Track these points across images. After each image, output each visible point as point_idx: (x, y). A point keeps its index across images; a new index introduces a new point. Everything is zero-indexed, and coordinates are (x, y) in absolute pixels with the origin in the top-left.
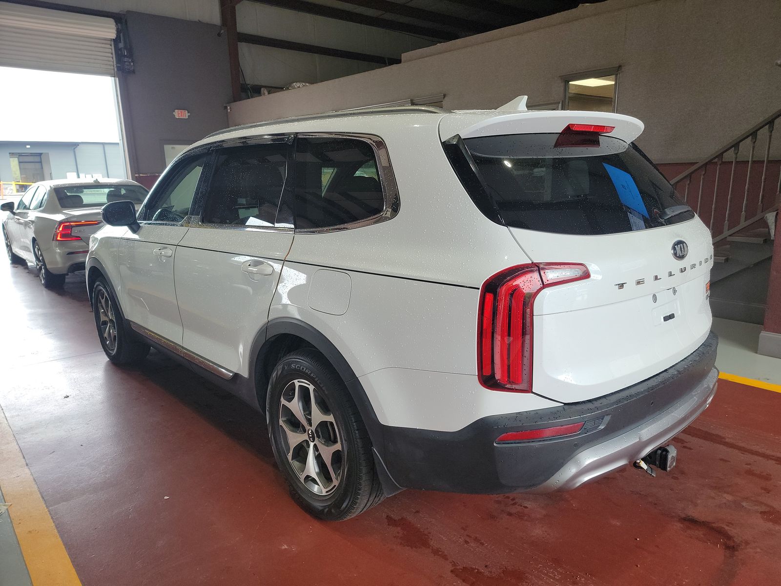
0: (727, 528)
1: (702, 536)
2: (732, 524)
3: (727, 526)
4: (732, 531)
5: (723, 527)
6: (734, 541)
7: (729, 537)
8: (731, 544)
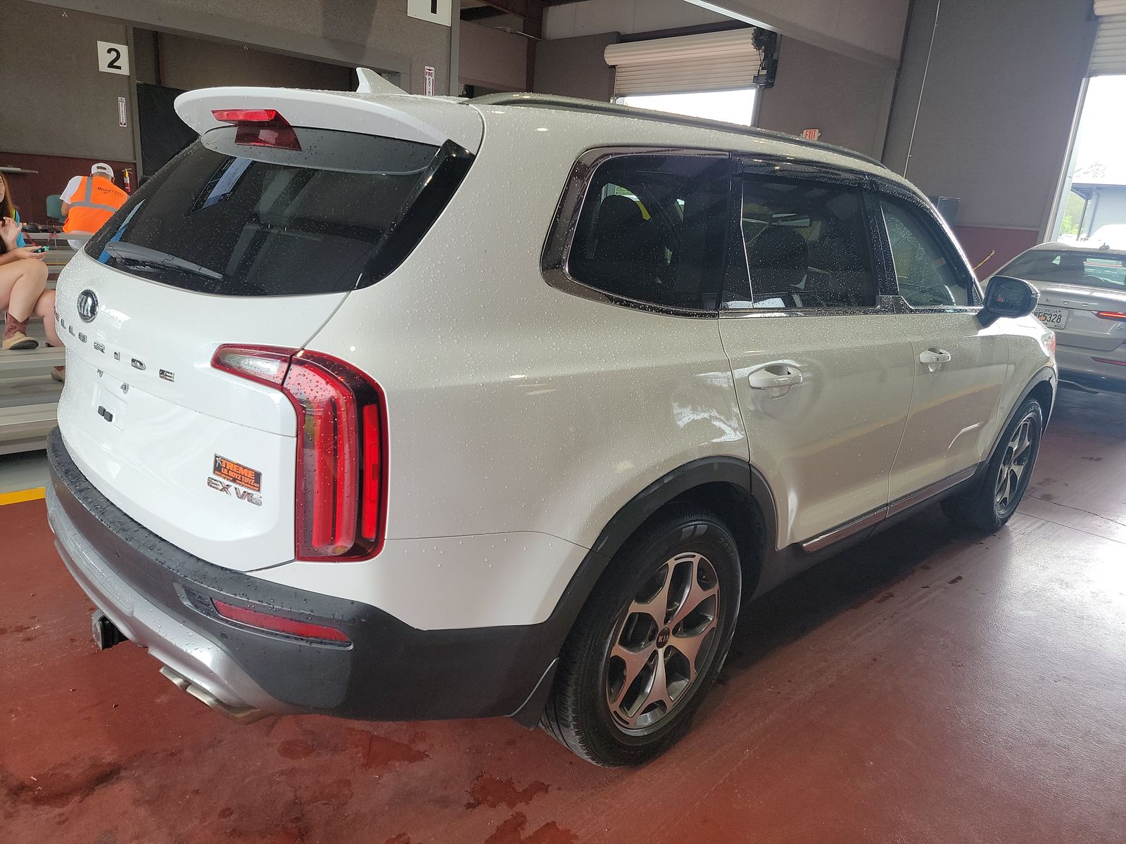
0: (58, 810)
1: (68, 772)
2: (60, 823)
3: (61, 815)
4: (48, 813)
5: (61, 807)
6: (25, 802)
7: (38, 801)
8: (23, 796)
